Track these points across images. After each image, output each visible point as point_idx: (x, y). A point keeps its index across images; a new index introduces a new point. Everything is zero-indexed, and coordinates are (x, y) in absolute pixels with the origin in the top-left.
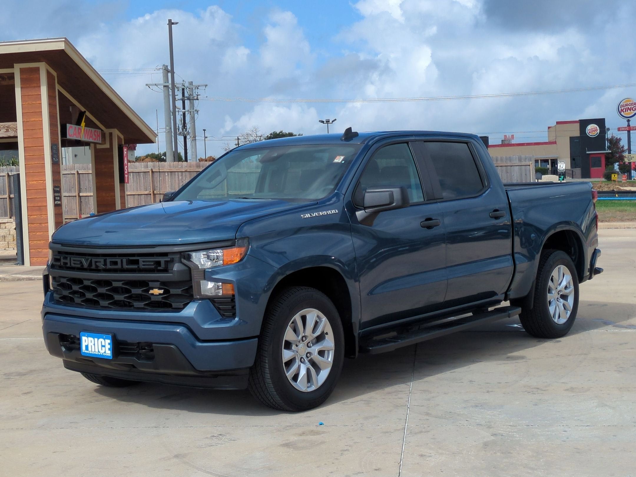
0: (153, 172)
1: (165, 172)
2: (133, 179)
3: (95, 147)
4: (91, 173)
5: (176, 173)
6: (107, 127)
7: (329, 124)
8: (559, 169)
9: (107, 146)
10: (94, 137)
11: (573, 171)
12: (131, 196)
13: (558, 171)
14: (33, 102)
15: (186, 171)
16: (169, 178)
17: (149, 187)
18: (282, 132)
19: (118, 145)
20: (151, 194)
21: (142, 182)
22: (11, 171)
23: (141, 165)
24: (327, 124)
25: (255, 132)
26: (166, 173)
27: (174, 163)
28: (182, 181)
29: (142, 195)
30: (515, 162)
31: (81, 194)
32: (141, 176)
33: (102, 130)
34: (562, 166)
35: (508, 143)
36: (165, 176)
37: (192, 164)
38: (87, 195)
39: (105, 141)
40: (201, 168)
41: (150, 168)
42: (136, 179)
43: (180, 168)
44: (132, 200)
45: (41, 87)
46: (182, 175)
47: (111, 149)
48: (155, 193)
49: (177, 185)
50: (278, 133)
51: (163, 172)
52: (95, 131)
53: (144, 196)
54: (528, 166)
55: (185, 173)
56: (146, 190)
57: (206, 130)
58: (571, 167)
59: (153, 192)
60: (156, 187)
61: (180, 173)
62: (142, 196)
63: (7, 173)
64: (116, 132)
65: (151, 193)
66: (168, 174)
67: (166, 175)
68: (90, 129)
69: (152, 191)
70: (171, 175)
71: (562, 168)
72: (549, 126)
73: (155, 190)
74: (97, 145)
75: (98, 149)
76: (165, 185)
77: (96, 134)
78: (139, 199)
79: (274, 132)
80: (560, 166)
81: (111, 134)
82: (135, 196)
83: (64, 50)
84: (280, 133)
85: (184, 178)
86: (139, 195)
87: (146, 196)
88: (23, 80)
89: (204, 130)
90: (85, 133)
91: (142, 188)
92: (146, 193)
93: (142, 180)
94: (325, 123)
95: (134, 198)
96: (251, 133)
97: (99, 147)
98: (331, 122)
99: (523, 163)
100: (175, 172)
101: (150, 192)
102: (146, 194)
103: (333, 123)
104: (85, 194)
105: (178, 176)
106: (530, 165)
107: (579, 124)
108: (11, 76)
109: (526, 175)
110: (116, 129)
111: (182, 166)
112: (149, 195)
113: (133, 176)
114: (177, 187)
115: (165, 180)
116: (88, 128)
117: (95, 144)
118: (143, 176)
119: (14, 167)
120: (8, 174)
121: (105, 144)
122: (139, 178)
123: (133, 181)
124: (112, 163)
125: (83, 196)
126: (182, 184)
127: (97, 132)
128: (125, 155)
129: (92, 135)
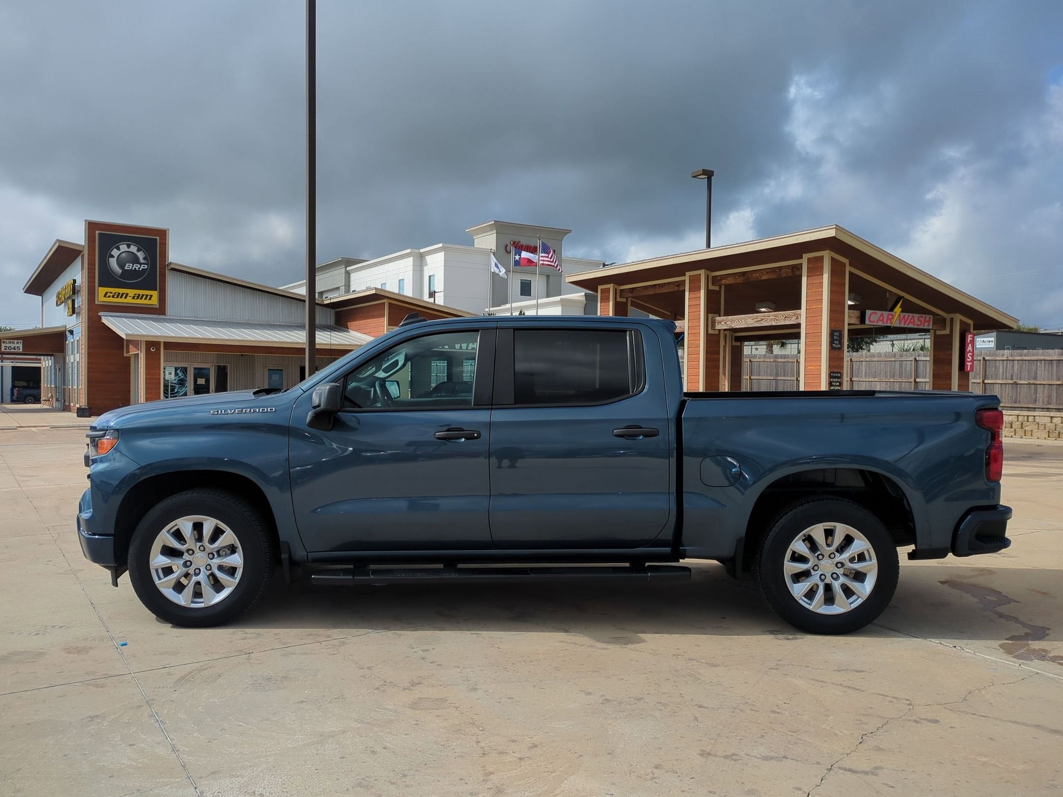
2: (1044, 367)
3: (935, 334)
4: (928, 361)
6: (946, 312)
9: (947, 332)
10: (917, 322)
14: (816, 290)
19: (960, 330)
22: (919, 356)
23: (1055, 352)
29: (1053, 385)
31: (986, 381)
33: (936, 315)
38: (992, 382)
39: (945, 326)
44: (1042, 389)
45: (824, 275)
47: (950, 336)
52: (921, 316)
53: (1055, 386)
56: (1059, 380)
63: (914, 357)
64: (958, 317)
68: (911, 315)
74: (936, 331)
75: (938, 336)
77: (923, 319)
78: (1049, 389)
81: (952, 320)
83: (836, 237)
86: (1050, 385)
87: (1058, 386)
88: (809, 270)
90: (900, 318)
91: (1055, 377)
95: (1044, 387)
97: (938, 333)
102: (1059, 385)
104: (989, 381)
108: (799, 267)
110: (958, 314)
113: (1045, 363)
116: (907, 315)
118: (1056, 363)
119: (922, 352)
120: (915, 359)
121: (945, 329)
123: (1044, 369)
124: (951, 349)
125: (988, 383)
127: (924, 317)
128: (969, 342)
129: (914, 320)
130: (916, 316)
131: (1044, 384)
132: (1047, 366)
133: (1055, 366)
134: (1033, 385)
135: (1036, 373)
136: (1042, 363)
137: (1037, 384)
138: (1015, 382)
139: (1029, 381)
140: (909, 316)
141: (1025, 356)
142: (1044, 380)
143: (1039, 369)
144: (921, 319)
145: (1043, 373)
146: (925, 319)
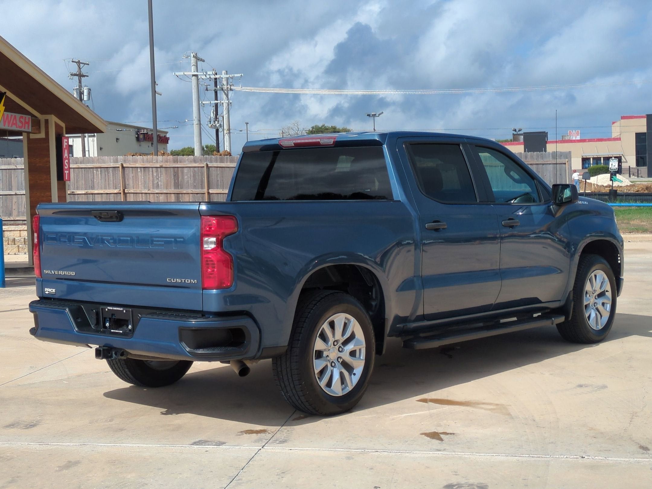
0: (123, 167)
1: (138, 167)
2: (101, 175)
3: (29, 137)
5: (150, 169)
6: (42, 112)
7: (375, 117)
8: (611, 168)
9: (42, 135)
10: (19, 124)
11: (638, 170)
12: (98, 195)
13: (610, 170)
15: (161, 167)
16: (141, 173)
17: (119, 185)
18: (324, 125)
19: (56, 135)
20: (121, 193)
21: (111, 179)
24: (373, 117)
25: (297, 125)
26: (139, 169)
27: (147, 158)
28: (157, 178)
30: (548, 160)
32: (110, 172)
33: (33, 116)
34: (614, 165)
35: (569, 138)
36: (137, 173)
37: (168, 158)
39: (40, 129)
40: (179, 163)
41: (120, 163)
42: (104, 175)
43: (155, 163)
46: (157, 171)
47: (46, 140)
48: (126, 192)
49: (151, 183)
50: (320, 126)
51: (135, 167)
52: (22, 117)
53: (113, 195)
54: (564, 165)
55: (160, 169)
56: (116, 189)
57: (248, 123)
58: (636, 166)
59: (124, 190)
60: (127, 185)
61: (155, 169)
62: (111, 195)
64: (53, 119)
65: (122, 191)
66: (141, 170)
67: (139, 171)
68: (14, 114)
69: (122, 189)
70: (144, 171)
71: (614, 167)
72: (613, 121)
73: (126, 189)
74: (30, 134)
75: (33, 139)
76: (137, 183)
77: (23, 120)
79: (316, 126)
80: (612, 164)
81: (47, 121)
82: (103, 195)
84: (322, 126)
85: (159, 175)
86: (107, 194)
87: (115, 195)
89: (247, 124)
90: (4, 119)
91: (111, 186)
92: (116, 191)
93: (111, 176)
94: (371, 117)
96: (292, 127)
97: (32, 136)
98: (378, 116)
99: (559, 161)
100: (149, 167)
101: (120, 190)
102: (116, 193)
103: (380, 116)
105: (152, 171)
106: (565, 164)
107: (646, 119)
109: (560, 175)
110: (53, 115)
111: (156, 161)
112: (119, 195)
113: (101, 171)
114: (151, 185)
115: (137, 176)
116: (10, 114)
117: (28, 133)
118: (113, 171)
121: (40, 133)
122: (108, 174)
123: (101, 177)
124: (48, 156)
126: (156, 182)
127: (24, 117)
128: (65, 147)
129: (16, 122)
130: (18, 116)
131: (102, 194)
132: (103, 174)
133: (111, 174)
134: (91, 195)
135: (93, 182)
136: (98, 170)
137: (95, 194)
138: (73, 192)
139: (86, 191)
140: (12, 115)
141: (81, 163)
142: (101, 189)
143: (95, 176)
144: (21, 119)
145: (100, 182)
146: (25, 119)
